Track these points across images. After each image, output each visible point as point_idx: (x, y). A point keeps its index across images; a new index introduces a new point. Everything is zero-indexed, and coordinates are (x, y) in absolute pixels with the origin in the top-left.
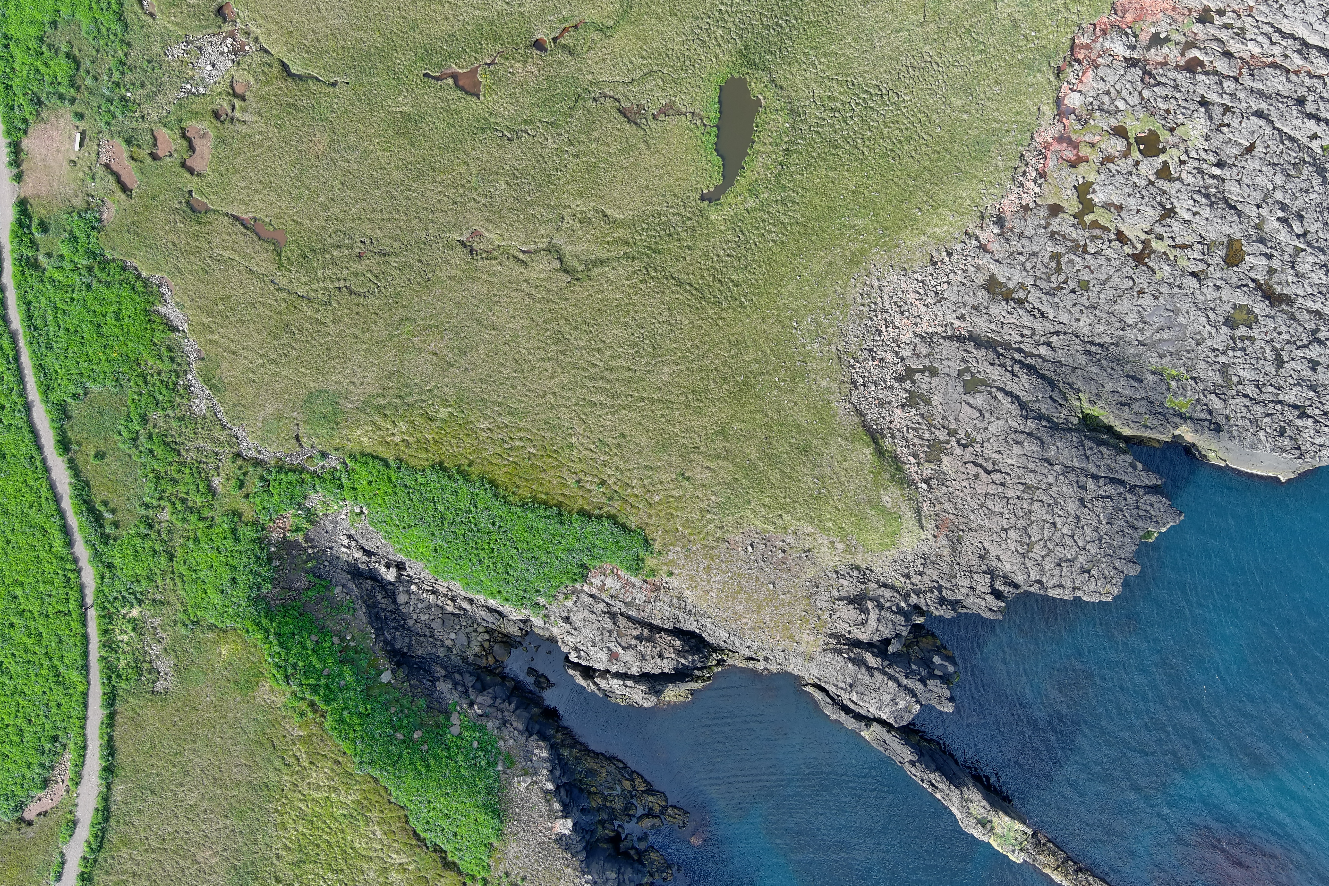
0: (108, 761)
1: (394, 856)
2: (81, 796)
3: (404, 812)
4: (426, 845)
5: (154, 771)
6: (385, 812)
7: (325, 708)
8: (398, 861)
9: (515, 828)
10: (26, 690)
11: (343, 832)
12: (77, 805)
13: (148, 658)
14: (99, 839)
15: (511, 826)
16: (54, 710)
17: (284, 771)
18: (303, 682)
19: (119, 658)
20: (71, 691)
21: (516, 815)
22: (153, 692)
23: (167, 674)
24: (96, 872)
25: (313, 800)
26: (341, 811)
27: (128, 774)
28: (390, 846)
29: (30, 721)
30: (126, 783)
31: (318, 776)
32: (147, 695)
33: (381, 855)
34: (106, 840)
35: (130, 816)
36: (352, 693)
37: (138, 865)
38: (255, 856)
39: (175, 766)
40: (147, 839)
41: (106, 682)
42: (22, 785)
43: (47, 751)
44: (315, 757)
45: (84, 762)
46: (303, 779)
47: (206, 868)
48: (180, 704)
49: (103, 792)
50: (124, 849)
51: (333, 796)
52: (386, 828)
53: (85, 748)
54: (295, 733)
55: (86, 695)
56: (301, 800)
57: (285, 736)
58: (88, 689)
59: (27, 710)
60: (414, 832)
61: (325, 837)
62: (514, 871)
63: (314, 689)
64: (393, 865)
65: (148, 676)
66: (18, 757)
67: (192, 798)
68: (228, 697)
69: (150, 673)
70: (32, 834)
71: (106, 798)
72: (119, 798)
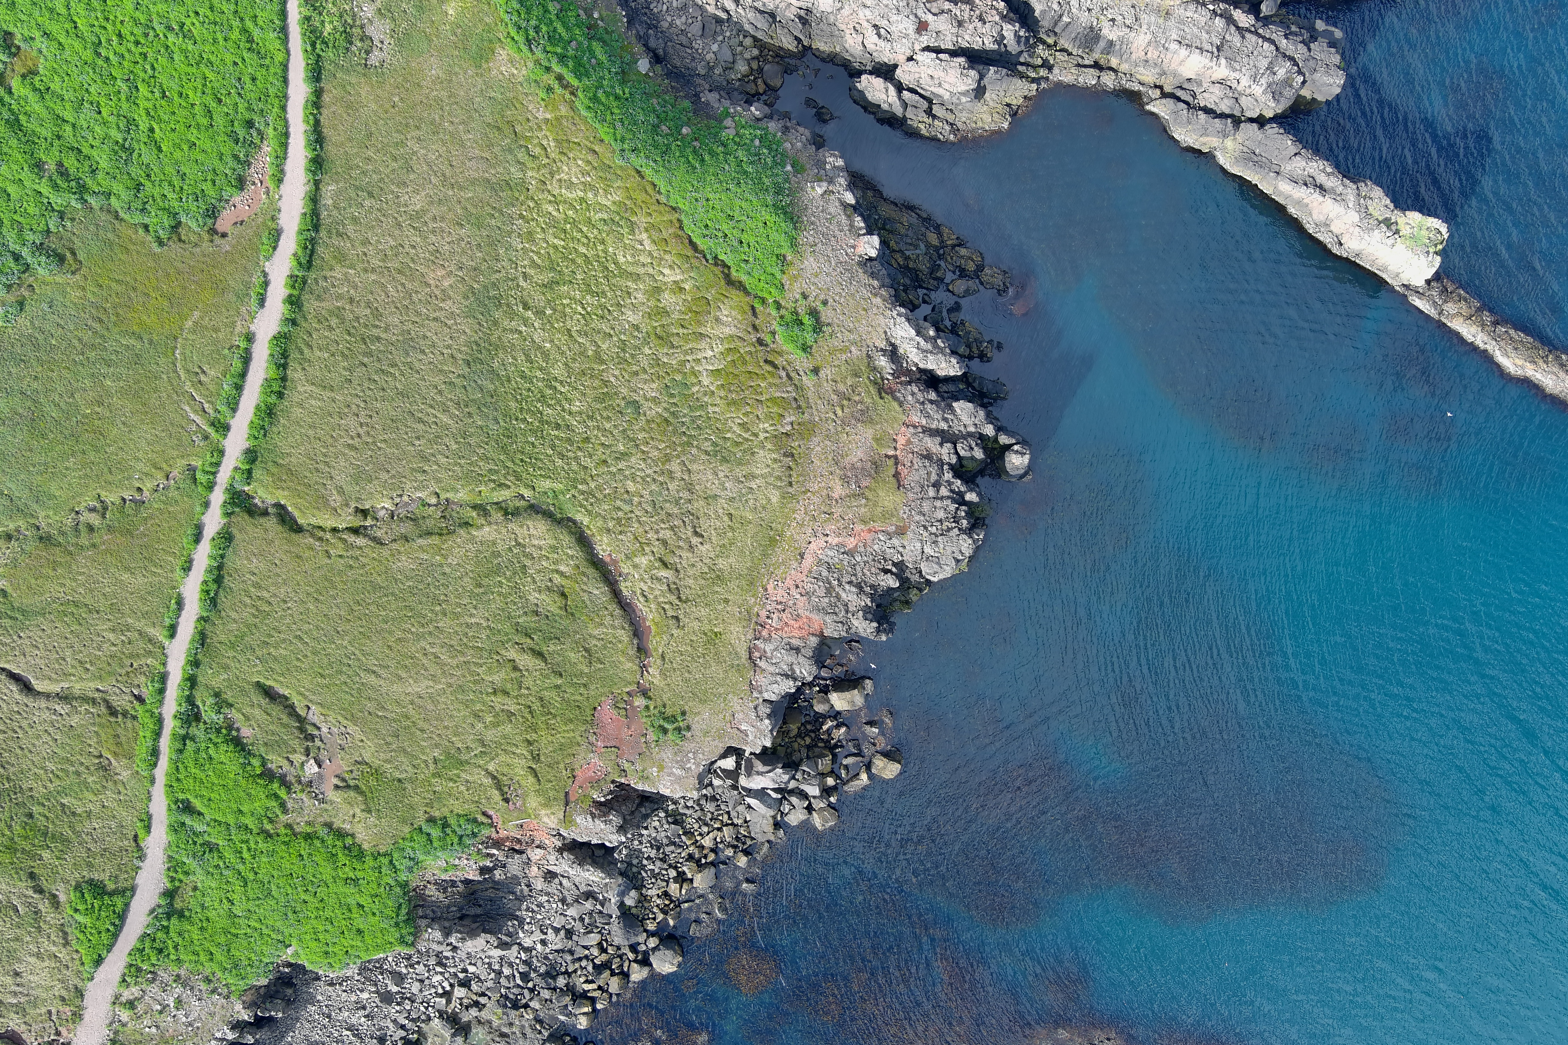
0: (315, 150)
1: (666, 271)
2: (283, 199)
3: (677, 215)
4: (704, 257)
5: (370, 167)
6: (654, 214)
7: (575, 82)
8: (672, 278)
9: (811, 239)
10: (213, 58)
11: (603, 242)
12: (279, 210)
13: (358, 23)
14: (308, 252)
15: (806, 237)
16: (249, 85)
17: (530, 164)
18: (548, 49)
19: (323, 22)
20: (267, 61)
21: (812, 223)
22: (366, 65)
23: (382, 42)
24: (305, 297)
25: (565, 202)
26: (600, 215)
27: (340, 170)
28: (661, 259)
29: (220, 101)
30: (337, 183)
31: (570, 171)
32: (359, 69)
33: (651, 271)
34: (315, 256)
35: (344, 225)
36: (606, 73)
37: (356, 287)
38: (497, 276)
39: (395, 159)
40: (365, 254)
41: (309, 48)
42: (214, 182)
43: (242, 139)
44: (565, 145)
45: (286, 153)
46: (552, 174)
47: (437, 293)
48: (400, 80)
49: (310, 191)
50: (338, 267)
51: (590, 195)
52: (655, 235)
53: (287, 135)
54: (540, 115)
55: (285, 67)
56: (550, 202)
57: (528, 120)
58: (288, 60)
59: (216, 85)
60: (691, 242)
61: (583, 250)
62: (813, 292)
63: (562, 59)
64: (665, 284)
65: (359, 44)
66: (208, 145)
67: (417, 203)
68: (457, 69)
69: (362, 40)
70: (228, 248)
71: (314, 199)
72: (330, 202)
